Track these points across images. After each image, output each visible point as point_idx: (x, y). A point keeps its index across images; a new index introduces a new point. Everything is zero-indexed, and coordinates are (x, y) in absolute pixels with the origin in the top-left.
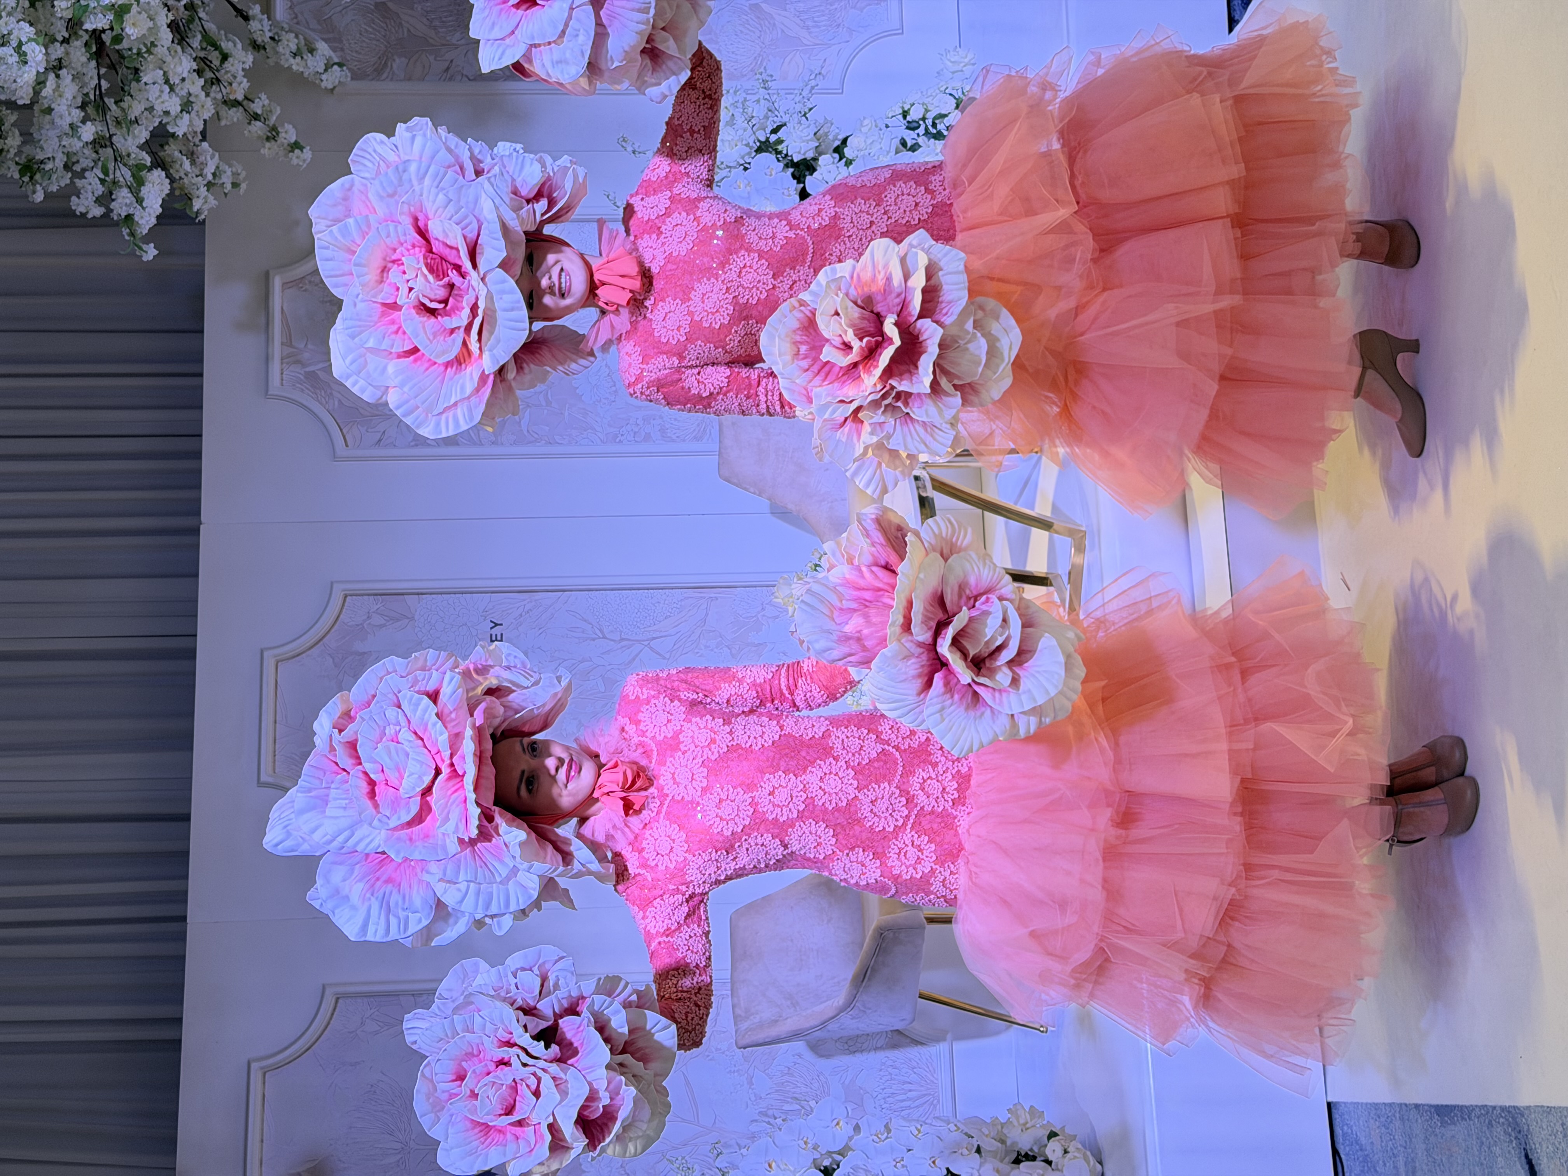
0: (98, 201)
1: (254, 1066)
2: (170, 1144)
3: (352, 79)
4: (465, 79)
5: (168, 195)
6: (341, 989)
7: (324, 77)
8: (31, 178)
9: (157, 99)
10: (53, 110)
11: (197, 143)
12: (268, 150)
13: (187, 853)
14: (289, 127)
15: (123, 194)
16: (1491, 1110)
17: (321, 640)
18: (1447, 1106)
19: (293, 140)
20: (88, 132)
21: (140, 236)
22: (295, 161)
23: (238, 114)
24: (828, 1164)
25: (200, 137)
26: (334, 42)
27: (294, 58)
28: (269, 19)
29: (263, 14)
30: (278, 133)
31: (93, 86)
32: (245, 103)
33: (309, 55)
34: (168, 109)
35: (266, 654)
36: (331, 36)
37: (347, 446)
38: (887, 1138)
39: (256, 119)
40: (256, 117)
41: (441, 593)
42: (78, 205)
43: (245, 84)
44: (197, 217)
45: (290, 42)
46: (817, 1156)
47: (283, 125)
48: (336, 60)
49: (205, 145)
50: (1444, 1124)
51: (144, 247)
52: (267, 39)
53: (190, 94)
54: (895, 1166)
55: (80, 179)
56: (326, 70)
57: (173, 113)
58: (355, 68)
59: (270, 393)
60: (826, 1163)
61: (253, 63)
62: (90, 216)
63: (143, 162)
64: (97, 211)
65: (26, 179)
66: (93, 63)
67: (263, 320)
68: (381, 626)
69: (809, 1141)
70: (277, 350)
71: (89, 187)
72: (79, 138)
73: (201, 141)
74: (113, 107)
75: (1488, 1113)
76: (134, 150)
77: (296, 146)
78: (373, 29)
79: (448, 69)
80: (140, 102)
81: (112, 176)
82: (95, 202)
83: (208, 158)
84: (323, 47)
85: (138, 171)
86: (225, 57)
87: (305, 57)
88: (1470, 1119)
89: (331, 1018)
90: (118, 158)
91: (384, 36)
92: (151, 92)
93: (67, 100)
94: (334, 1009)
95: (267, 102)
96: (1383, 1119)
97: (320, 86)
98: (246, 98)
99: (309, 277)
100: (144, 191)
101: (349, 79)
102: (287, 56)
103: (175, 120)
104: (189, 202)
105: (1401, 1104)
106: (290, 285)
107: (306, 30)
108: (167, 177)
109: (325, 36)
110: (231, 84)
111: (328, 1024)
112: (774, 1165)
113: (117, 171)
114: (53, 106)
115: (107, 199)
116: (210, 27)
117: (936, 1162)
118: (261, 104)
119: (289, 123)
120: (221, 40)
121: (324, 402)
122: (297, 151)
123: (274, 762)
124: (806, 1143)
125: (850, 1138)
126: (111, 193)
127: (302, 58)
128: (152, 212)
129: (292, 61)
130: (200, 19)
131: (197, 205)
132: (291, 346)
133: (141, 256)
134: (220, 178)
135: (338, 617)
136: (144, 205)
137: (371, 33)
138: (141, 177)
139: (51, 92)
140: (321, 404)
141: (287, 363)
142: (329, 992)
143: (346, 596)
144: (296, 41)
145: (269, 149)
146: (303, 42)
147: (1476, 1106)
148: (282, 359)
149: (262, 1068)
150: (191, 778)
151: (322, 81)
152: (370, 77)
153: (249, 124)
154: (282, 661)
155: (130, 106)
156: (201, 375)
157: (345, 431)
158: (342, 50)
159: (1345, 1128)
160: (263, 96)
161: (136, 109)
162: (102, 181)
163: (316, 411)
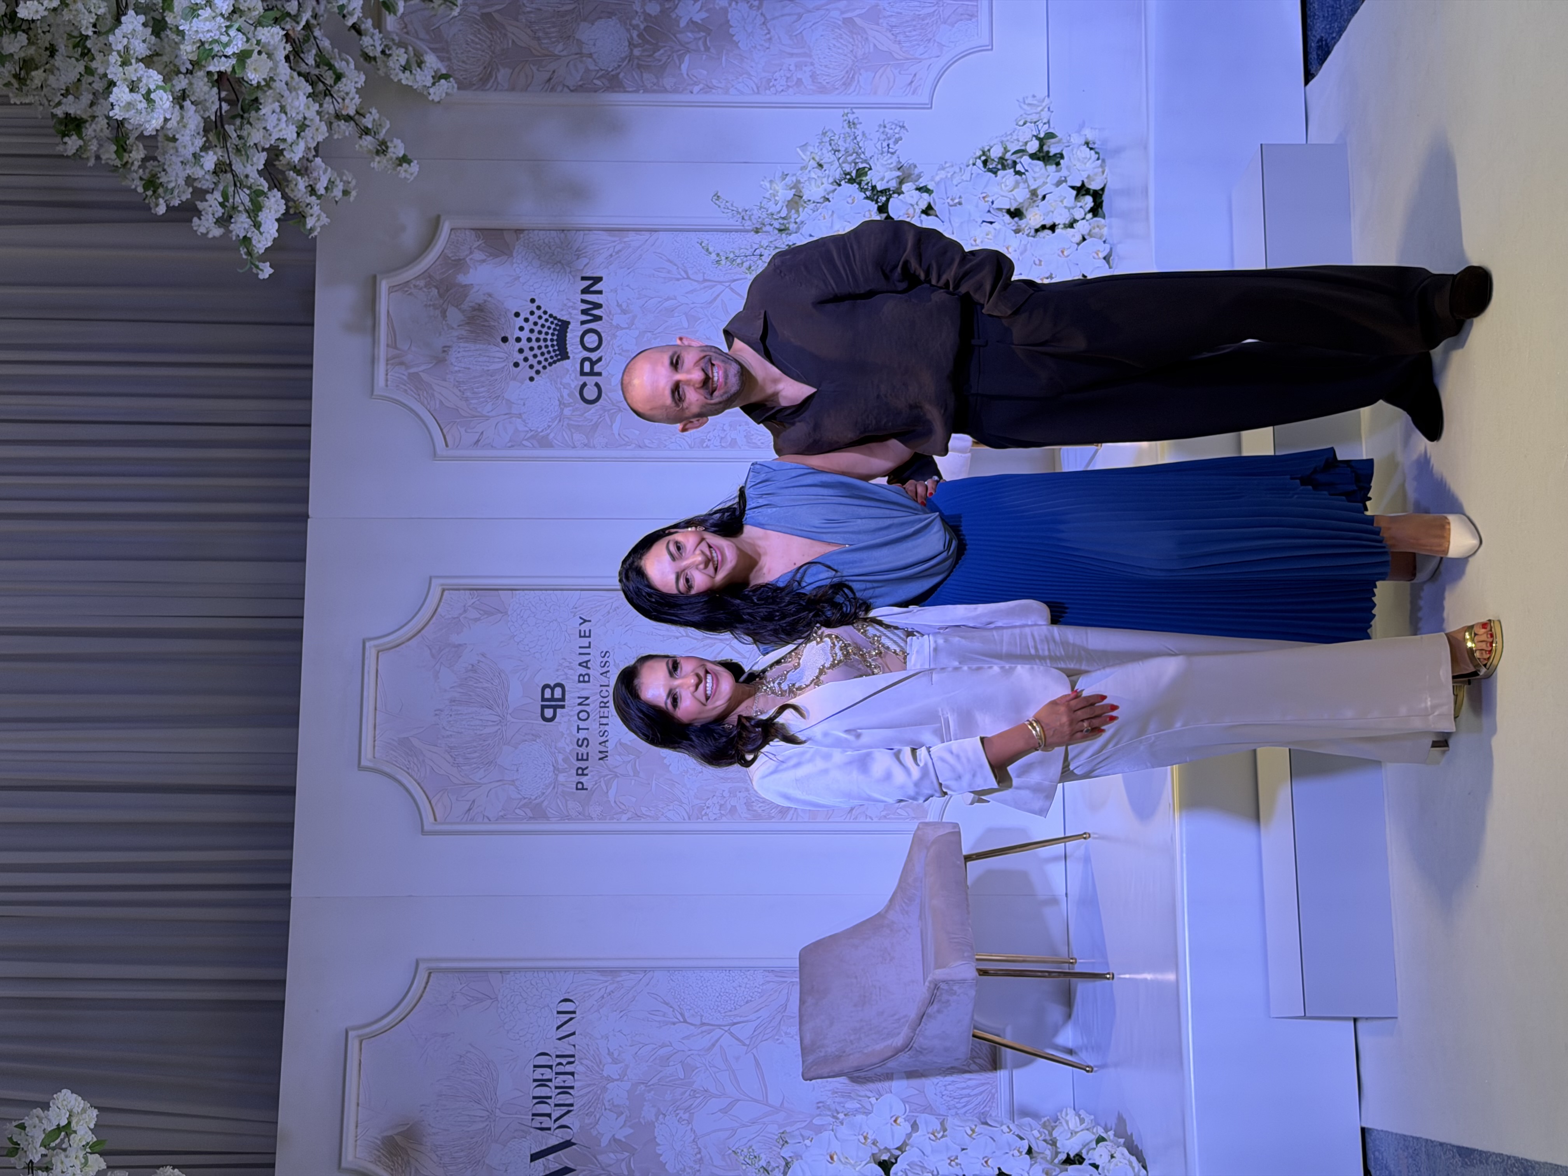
0: (220, 222)
1: (351, 1034)
2: (272, 1100)
3: (459, 88)
4: (566, 89)
5: (283, 214)
6: (433, 965)
7: (431, 90)
8: (154, 192)
9: (274, 127)
10: (177, 140)
11: (311, 157)
12: (377, 163)
13: (292, 825)
14: (398, 142)
15: (241, 220)
16: (1506, 1158)
17: (420, 631)
18: (1467, 1148)
19: (401, 155)
20: (210, 160)
21: (257, 255)
22: (403, 175)
23: (350, 128)
24: (886, 1158)
25: (314, 153)
26: (442, 52)
27: (404, 72)
28: (380, 32)
29: (375, 28)
30: (387, 147)
31: (214, 110)
32: (357, 117)
33: (418, 69)
34: (285, 137)
35: (368, 644)
36: (437, 46)
37: (447, 445)
38: (943, 1137)
39: (366, 134)
40: (366, 131)
41: (533, 590)
42: (199, 226)
43: (357, 100)
44: (310, 233)
45: (400, 57)
46: (875, 1150)
47: (392, 141)
48: (444, 72)
49: (318, 160)
50: (1465, 1165)
51: (261, 265)
52: (378, 54)
53: (305, 118)
54: (950, 1164)
55: (202, 201)
56: (434, 84)
57: (289, 141)
58: (461, 78)
59: (375, 393)
60: (885, 1157)
61: (365, 82)
62: (210, 236)
63: (261, 188)
64: (217, 232)
65: (150, 193)
66: (215, 90)
67: (369, 323)
68: (477, 620)
69: (869, 1136)
70: (382, 352)
71: (210, 209)
72: (202, 166)
73: (314, 156)
74: (234, 135)
75: (1503, 1160)
76: (254, 175)
77: (404, 160)
78: (480, 39)
79: (550, 79)
80: (258, 130)
81: (231, 200)
82: (215, 223)
83: (321, 172)
84: (432, 61)
85: (257, 196)
86: (338, 77)
87: (414, 72)
88: (1488, 1164)
89: (423, 992)
90: (238, 183)
91: (490, 47)
92: (269, 121)
93: (190, 130)
94: (427, 983)
95: (377, 116)
96: (1411, 1151)
97: (427, 98)
98: (357, 113)
99: (414, 282)
100: (262, 216)
101: (455, 90)
102: (397, 70)
103: (291, 146)
104: (303, 219)
105: (1427, 1140)
106: (395, 289)
107: (414, 40)
108: (283, 197)
109: (432, 46)
110: (343, 100)
111: (421, 996)
112: (835, 1157)
113: (237, 195)
114: (177, 137)
115: (224, 221)
116: (326, 44)
117: (989, 1162)
118: (371, 119)
119: (397, 138)
120: (335, 58)
121: (426, 402)
122: (405, 165)
123: (374, 746)
124: (865, 1138)
125: (909, 1136)
126: (231, 217)
127: (411, 72)
128: (268, 236)
129: (401, 75)
130: (315, 38)
131: (310, 223)
132: (396, 348)
133: (258, 274)
134: (332, 192)
135: (436, 610)
136: (262, 230)
137: (477, 44)
138: (259, 202)
139: (175, 124)
140: (422, 404)
141: (392, 364)
142: (422, 966)
143: (443, 590)
144: (406, 56)
145: (379, 162)
146: (412, 54)
147: (1494, 1153)
148: (387, 360)
149: (359, 1036)
150: (297, 754)
151: (429, 94)
152: (474, 87)
153: (360, 137)
154: (383, 650)
155: (249, 134)
156: (311, 366)
157: (444, 431)
158: (449, 59)
159: (1377, 1153)
160: (374, 111)
161: (256, 136)
162: (222, 205)
163: (420, 413)
